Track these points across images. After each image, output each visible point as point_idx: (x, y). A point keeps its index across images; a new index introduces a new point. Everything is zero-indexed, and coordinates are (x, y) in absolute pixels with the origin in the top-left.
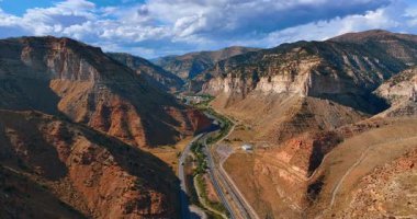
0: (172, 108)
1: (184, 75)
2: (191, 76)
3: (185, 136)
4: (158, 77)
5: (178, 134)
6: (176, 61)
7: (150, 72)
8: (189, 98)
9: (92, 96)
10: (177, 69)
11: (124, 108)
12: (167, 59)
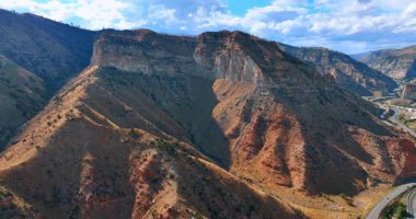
0: (361, 130)
1: (399, 74)
2: (409, 76)
3: (376, 182)
4: (358, 77)
5: (364, 175)
6: (390, 57)
7: (348, 70)
8: (399, 110)
9: (250, 103)
10: (390, 66)
11: (285, 125)
12: (378, 53)
